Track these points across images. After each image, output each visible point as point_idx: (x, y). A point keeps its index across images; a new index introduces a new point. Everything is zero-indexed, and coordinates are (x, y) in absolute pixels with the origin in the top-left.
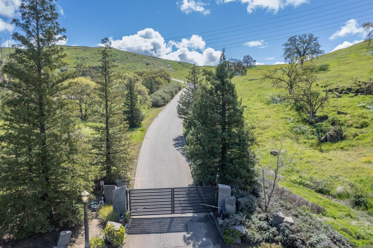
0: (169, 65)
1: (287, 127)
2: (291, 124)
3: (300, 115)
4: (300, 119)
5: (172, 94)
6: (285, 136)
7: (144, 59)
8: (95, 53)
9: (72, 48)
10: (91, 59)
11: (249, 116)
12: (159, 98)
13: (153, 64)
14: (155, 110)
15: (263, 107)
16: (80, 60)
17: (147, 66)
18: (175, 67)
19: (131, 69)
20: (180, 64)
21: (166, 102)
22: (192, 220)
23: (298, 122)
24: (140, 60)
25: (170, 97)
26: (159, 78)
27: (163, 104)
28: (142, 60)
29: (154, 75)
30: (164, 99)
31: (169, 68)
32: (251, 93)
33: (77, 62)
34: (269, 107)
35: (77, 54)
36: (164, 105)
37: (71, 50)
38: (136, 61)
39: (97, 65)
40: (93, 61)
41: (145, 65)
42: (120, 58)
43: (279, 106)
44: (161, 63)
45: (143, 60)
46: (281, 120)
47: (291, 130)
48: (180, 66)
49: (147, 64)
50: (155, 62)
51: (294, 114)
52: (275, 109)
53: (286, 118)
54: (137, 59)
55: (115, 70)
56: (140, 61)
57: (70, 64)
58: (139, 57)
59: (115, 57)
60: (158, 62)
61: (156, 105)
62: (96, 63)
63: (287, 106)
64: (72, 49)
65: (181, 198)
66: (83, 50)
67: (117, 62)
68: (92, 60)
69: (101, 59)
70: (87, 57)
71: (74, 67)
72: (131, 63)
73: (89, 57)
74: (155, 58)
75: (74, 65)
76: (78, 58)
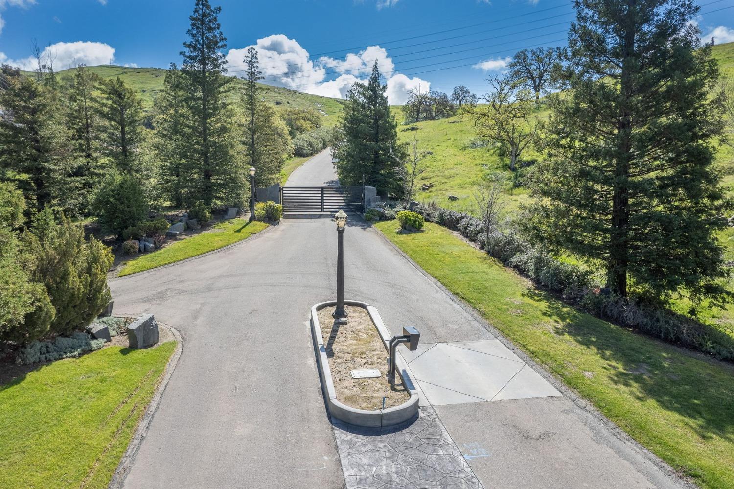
0: (318, 106)
1: (481, 174)
2: (487, 171)
3: (502, 160)
4: (500, 165)
5: (324, 141)
6: (474, 183)
7: (272, 94)
9: (130, 70)
11: (434, 163)
12: (305, 145)
13: (288, 102)
14: (297, 159)
15: (457, 153)
16: (148, 95)
18: (330, 109)
20: (341, 103)
21: (314, 151)
23: (497, 168)
24: (265, 95)
25: (320, 145)
26: (302, 121)
27: (310, 152)
28: (267, 95)
29: (294, 117)
30: (311, 145)
31: (320, 111)
32: (445, 137)
33: (142, 98)
34: (464, 153)
35: (143, 82)
36: (311, 155)
37: (129, 74)
41: (273, 104)
43: (477, 152)
44: (304, 101)
45: (269, 95)
46: (475, 168)
47: (485, 177)
48: (340, 108)
49: (278, 103)
50: (293, 99)
51: (494, 159)
52: (471, 155)
53: (482, 165)
56: (264, 97)
60: (298, 100)
61: (299, 153)
63: (488, 151)
64: (131, 74)
66: (153, 76)
70: (162, 88)
74: (293, 92)
76: (144, 91)
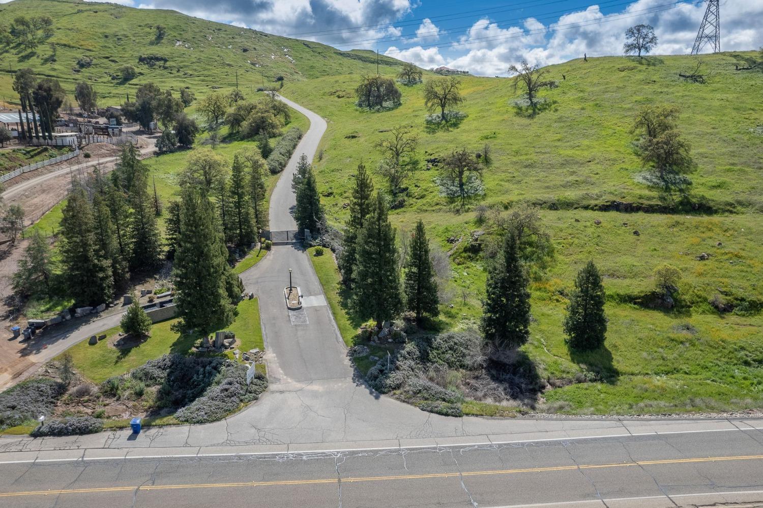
0: (285, 50)
7: (238, 40)
8: (139, 24)
10: (134, 39)
13: (255, 48)
16: (111, 41)
17: (244, 54)
18: (298, 54)
19: (216, 63)
20: (308, 47)
21: (283, 167)
22: (295, 243)
24: (231, 40)
31: (287, 56)
33: (106, 45)
36: (282, 170)
37: (86, 14)
38: (223, 44)
39: (149, 52)
40: (138, 43)
41: (240, 52)
42: (191, 38)
44: (271, 45)
45: (235, 40)
48: (307, 52)
49: (245, 50)
50: (260, 43)
54: (224, 38)
55: (184, 64)
56: (230, 43)
57: (94, 49)
58: (227, 35)
59: (180, 34)
60: (265, 44)
61: (274, 172)
62: (145, 49)
64: (88, 13)
65: (291, 235)
66: (112, 17)
67: (186, 46)
68: (137, 41)
69: (154, 39)
70: (125, 33)
71: (104, 56)
72: (213, 49)
73: (129, 35)
74: (259, 35)
75: (102, 52)
76: (106, 37)
